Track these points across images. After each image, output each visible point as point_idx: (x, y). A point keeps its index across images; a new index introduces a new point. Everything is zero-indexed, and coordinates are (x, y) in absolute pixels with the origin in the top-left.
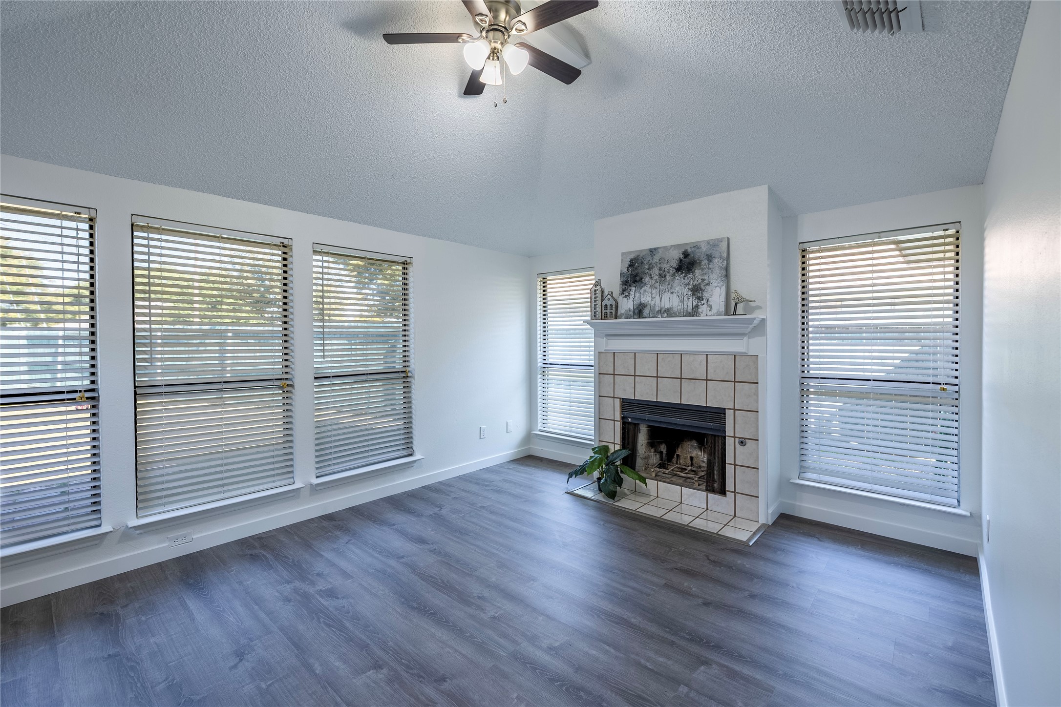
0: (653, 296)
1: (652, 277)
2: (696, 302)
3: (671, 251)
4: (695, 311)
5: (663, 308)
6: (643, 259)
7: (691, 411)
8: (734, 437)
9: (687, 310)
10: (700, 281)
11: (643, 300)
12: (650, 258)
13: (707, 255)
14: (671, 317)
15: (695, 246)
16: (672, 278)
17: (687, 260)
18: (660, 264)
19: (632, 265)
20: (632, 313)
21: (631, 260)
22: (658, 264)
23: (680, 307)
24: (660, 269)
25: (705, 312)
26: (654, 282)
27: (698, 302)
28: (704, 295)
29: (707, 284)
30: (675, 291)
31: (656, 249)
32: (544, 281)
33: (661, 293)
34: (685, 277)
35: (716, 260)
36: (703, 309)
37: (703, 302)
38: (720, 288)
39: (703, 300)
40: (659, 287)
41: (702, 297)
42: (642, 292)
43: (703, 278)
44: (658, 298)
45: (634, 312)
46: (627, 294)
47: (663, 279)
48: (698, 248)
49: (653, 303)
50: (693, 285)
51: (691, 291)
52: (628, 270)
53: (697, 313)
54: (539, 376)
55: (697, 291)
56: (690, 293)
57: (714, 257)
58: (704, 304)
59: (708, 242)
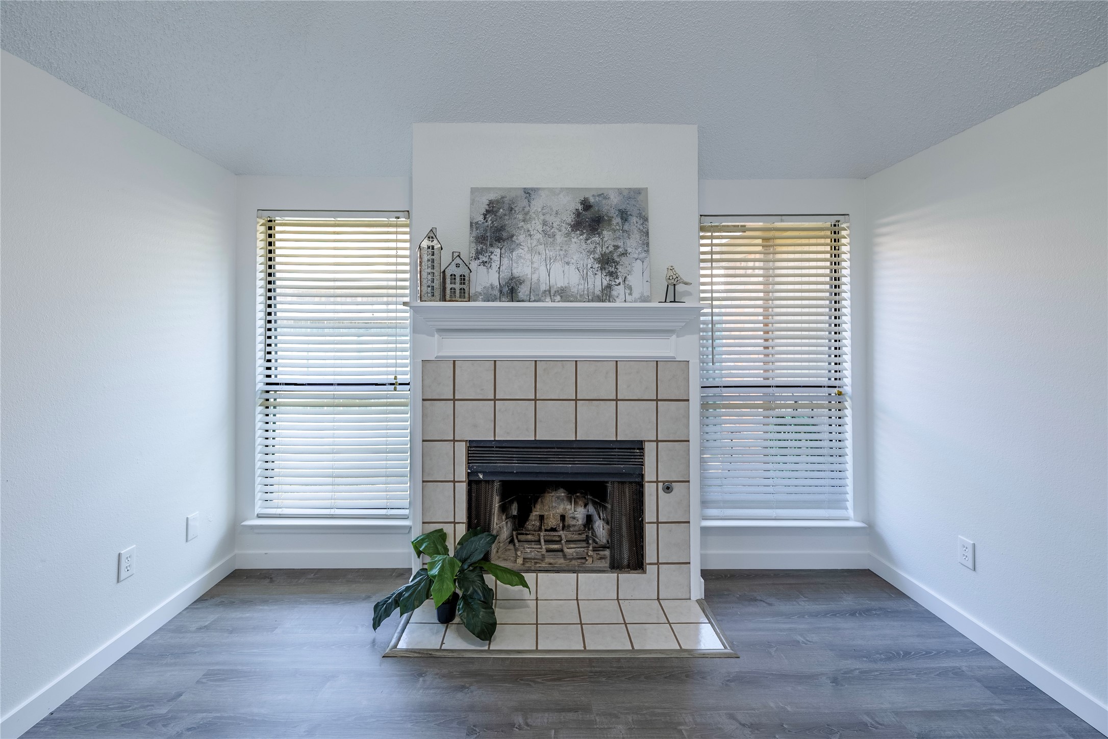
0: (535, 265)
1: (530, 235)
2: (608, 279)
3: (561, 196)
4: (606, 295)
5: (553, 286)
6: (513, 203)
7: (590, 450)
8: (657, 482)
9: (594, 293)
10: (611, 248)
11: (517, 272)
12: (525, 203)
13: (619, 210)
14: (568, 301)
15: (600, 195)
16: (566, 239)
17: (588, 214)
18: (544, 215)
19: (492, 209)
20: (497, 293)
21: (491, 203)
22: (540, 215)
23: (582, 287)
24: (545, 223)
25: (622, 296)
26: (535, 243)
27: (610, 280)
28: (620, 270)
29: (623, 254)
30: (573, 261)
31: (535, 190)
32: (270, 224)
33: (548, 261)
34: (587, 239)
35: (634, 219)
36: (619, 291)
37: (618, 281)
38: (643, 262)
39: (617, 277)
40: (544, 251)
41: (616, 272)
42: (514, 257)
43: (616, 244)
44: (543, 269)
45: (501, 292)
46: (485, 259)
47: (551, 240)
48: (605, 198)
49: (535, 277)
50: (601, 254)
51: (599, 262)
52: (485, 218)
53: (609, 297)
54: (260, 409)
55: (607, 263)
56: (597, 266)
57: (631, 215)
58: (619, 284)
59: (620, 191)
